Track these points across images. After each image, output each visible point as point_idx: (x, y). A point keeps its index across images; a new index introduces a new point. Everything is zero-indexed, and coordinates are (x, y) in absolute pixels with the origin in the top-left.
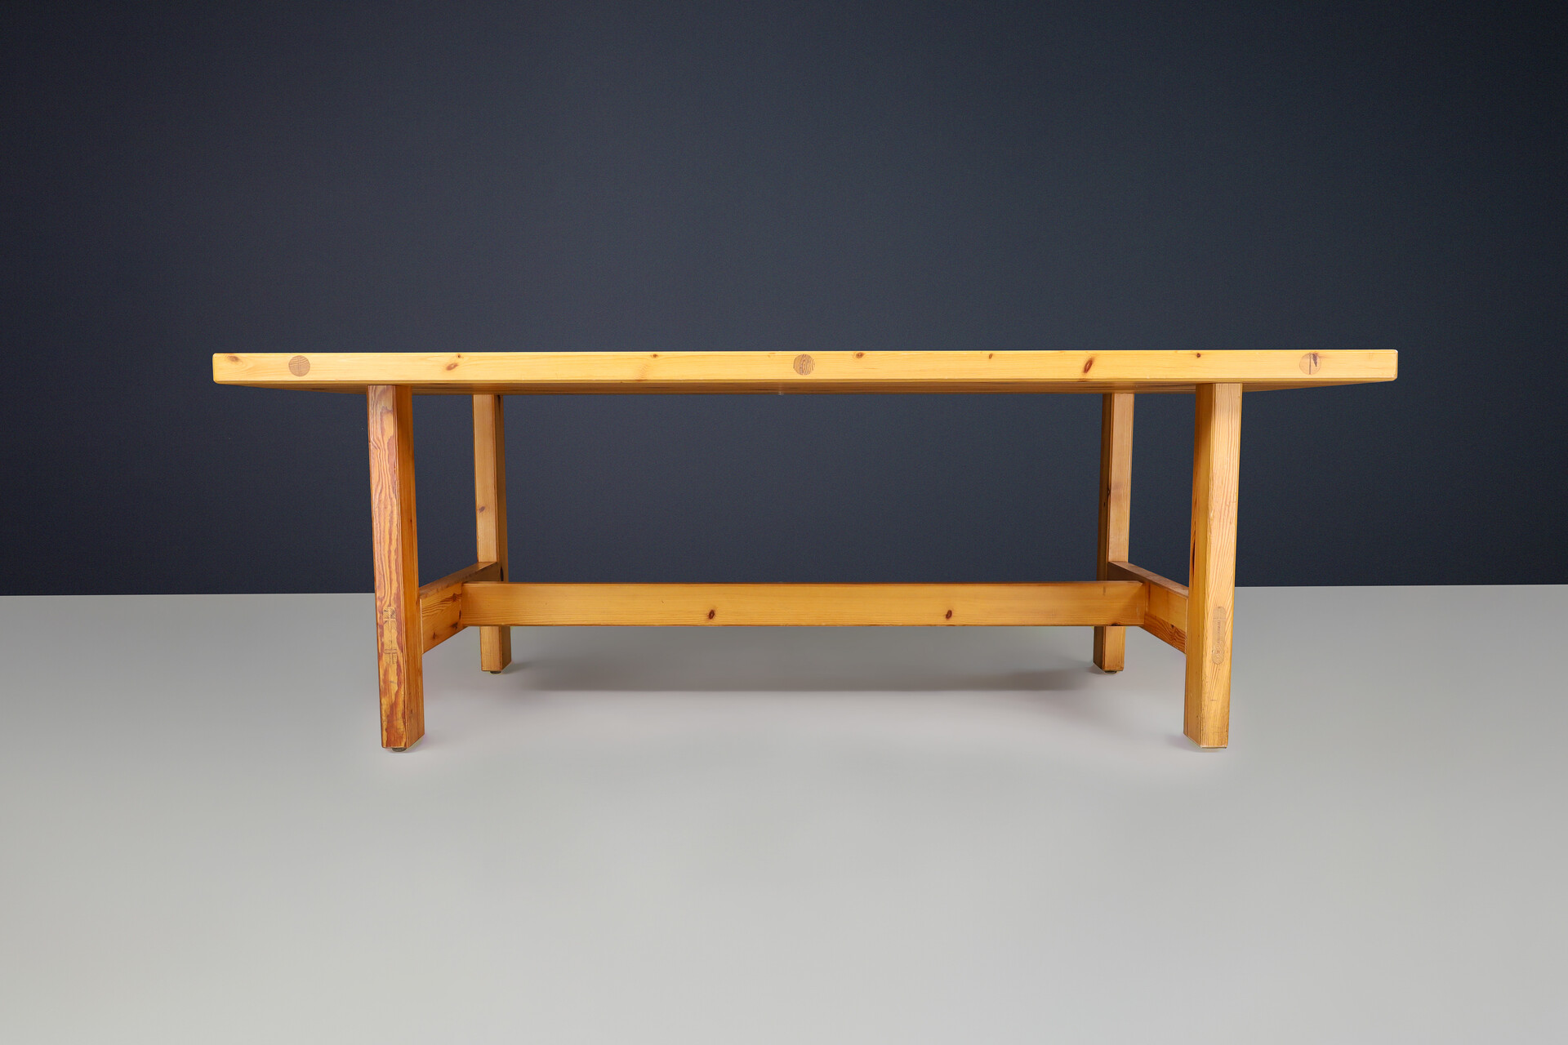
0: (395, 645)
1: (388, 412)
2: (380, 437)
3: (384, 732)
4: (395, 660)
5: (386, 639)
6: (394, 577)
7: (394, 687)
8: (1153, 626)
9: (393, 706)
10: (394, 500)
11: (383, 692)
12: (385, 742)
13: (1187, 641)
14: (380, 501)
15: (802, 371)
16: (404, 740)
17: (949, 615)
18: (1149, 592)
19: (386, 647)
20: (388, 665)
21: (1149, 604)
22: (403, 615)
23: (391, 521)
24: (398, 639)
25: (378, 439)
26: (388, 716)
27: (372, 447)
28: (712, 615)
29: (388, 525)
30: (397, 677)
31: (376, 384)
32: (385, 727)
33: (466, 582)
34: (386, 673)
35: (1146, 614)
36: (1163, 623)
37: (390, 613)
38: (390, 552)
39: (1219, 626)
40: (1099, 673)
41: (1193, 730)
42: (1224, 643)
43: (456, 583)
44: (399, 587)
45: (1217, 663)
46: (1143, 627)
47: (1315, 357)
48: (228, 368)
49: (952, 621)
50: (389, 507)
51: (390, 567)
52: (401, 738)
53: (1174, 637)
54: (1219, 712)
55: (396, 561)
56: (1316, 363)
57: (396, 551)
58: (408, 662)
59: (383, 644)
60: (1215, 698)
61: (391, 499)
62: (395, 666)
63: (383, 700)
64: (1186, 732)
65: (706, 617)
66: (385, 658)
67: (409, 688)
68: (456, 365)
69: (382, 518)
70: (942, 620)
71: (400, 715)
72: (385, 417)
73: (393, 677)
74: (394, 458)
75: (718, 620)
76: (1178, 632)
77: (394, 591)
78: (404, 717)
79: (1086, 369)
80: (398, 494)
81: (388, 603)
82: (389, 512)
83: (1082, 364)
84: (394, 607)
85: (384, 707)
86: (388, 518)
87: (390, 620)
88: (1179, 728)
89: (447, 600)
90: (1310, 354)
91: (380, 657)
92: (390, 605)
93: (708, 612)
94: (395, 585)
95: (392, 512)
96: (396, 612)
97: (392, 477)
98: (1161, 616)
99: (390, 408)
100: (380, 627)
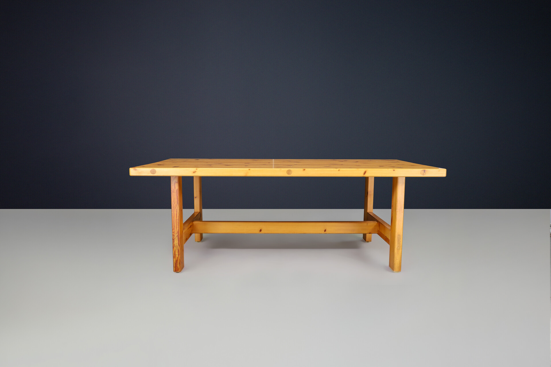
0: (178, 245)
1: (176, 182)
2: (174, 189)
3: (174, 268)
4: (177, 249)
5: (175, 243)
6: (177, 226)
7: (177, 256)
8: (380, 234)
9: (177, 261)
10: (178, 206)
11: (174, 257)
12: (174, 270)
13: (390, 242)
14: (174, 206)
15: (289, 174)
16: (180, 270)
17: (325, 231)
18: (379, 225)
19: (175, 245)
20: (175, 250)
21: (379, 228)
22: (180, 237)
23: (177, 212)
24: (178, 243)
25: (174, 190)
26: (175, 264)
27: (172, 192)
28: (261, 230)
29: (176, 213)
30: (178, 253)
31: (173, 176)
32: (174, 266)
33: (193, 221)
34: (175, 252)
35: (378, 231)
36: (383, 235)
37: (176, 236)
38: (176, 220)
39: (399, 240)
40: (365, 242)
41: (391, 266)
42: (400, 244)
43: (191, 222)
44: (179, 229)
45: (398, 250)
46: (378, 234)
47: (425, 171)
48: (134, 172)
49: (326, 232)
50: (176, 208)
51: (176, 224)
52: (179, 269)
53: (386, 240)
54: (399, 262)
55: (178, 222)
56: (425, 172)
57: (178, 220)
58: (181, 249)
59: (174, 244)
60: (398, 259)
61: (177, 206)
62: (177, 250)
63: (174, 259)
64: (390, 266)
65: (259, 231)
66: (175, 248)
67: (181, 256)
68: (196, 172)
69: (174, 211)
70: (323, 232)
71: (178, 263)
72: (175, 184)
73: (177, 253)
74: (178, 195)
75: (262, 232)
76: (387, 238)
77: (177, 230)
78: (179, 264)
79: (364, 174)
80: (179, 204)
81: (176, 233)
82: (176, 209)
83: (363, 172)
84: (177, 235)
85: (174, 261)
86: (176, 211)
87: (176, 238)
88: (388, 264)
89: (189, 228)
90: (423, 170)
91: (173, 248)
92: (176, 234)
93: (260, 230)
94: (178, 228)
95: (177, 209)
96: (178, 236)
97: (177, 200)
98: (383, 233)
99: (177, 181)
100: (173, 240)
